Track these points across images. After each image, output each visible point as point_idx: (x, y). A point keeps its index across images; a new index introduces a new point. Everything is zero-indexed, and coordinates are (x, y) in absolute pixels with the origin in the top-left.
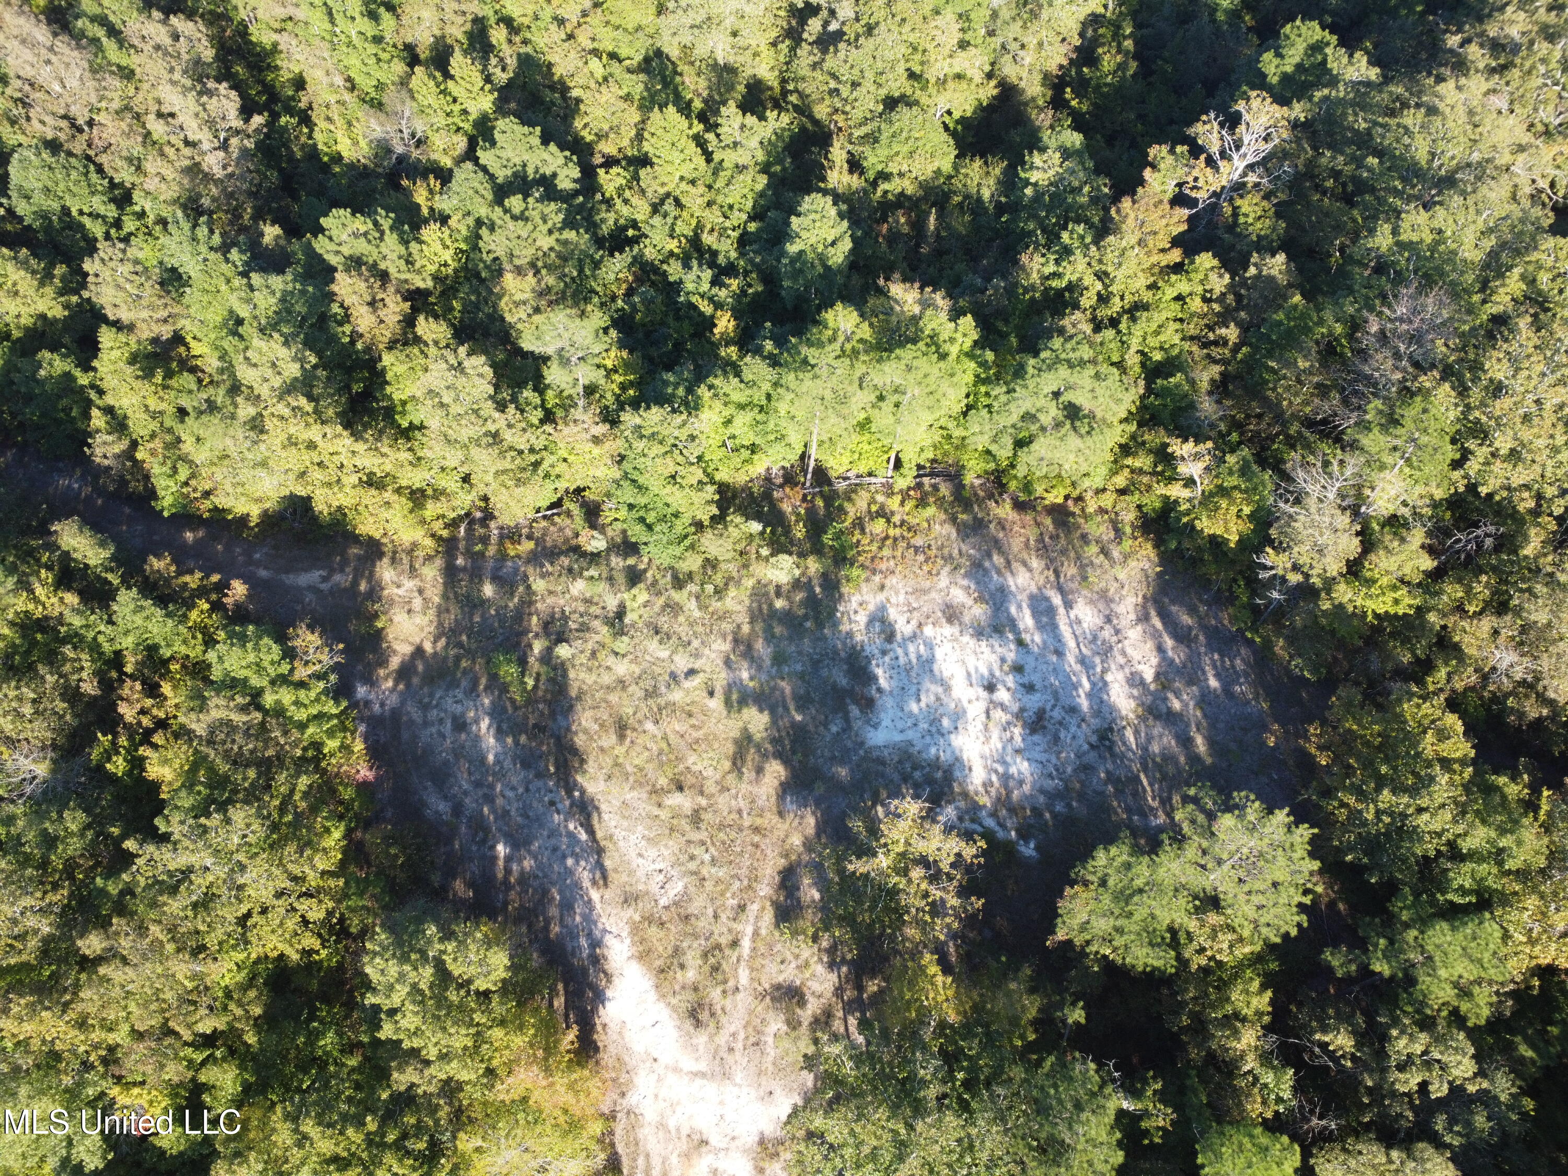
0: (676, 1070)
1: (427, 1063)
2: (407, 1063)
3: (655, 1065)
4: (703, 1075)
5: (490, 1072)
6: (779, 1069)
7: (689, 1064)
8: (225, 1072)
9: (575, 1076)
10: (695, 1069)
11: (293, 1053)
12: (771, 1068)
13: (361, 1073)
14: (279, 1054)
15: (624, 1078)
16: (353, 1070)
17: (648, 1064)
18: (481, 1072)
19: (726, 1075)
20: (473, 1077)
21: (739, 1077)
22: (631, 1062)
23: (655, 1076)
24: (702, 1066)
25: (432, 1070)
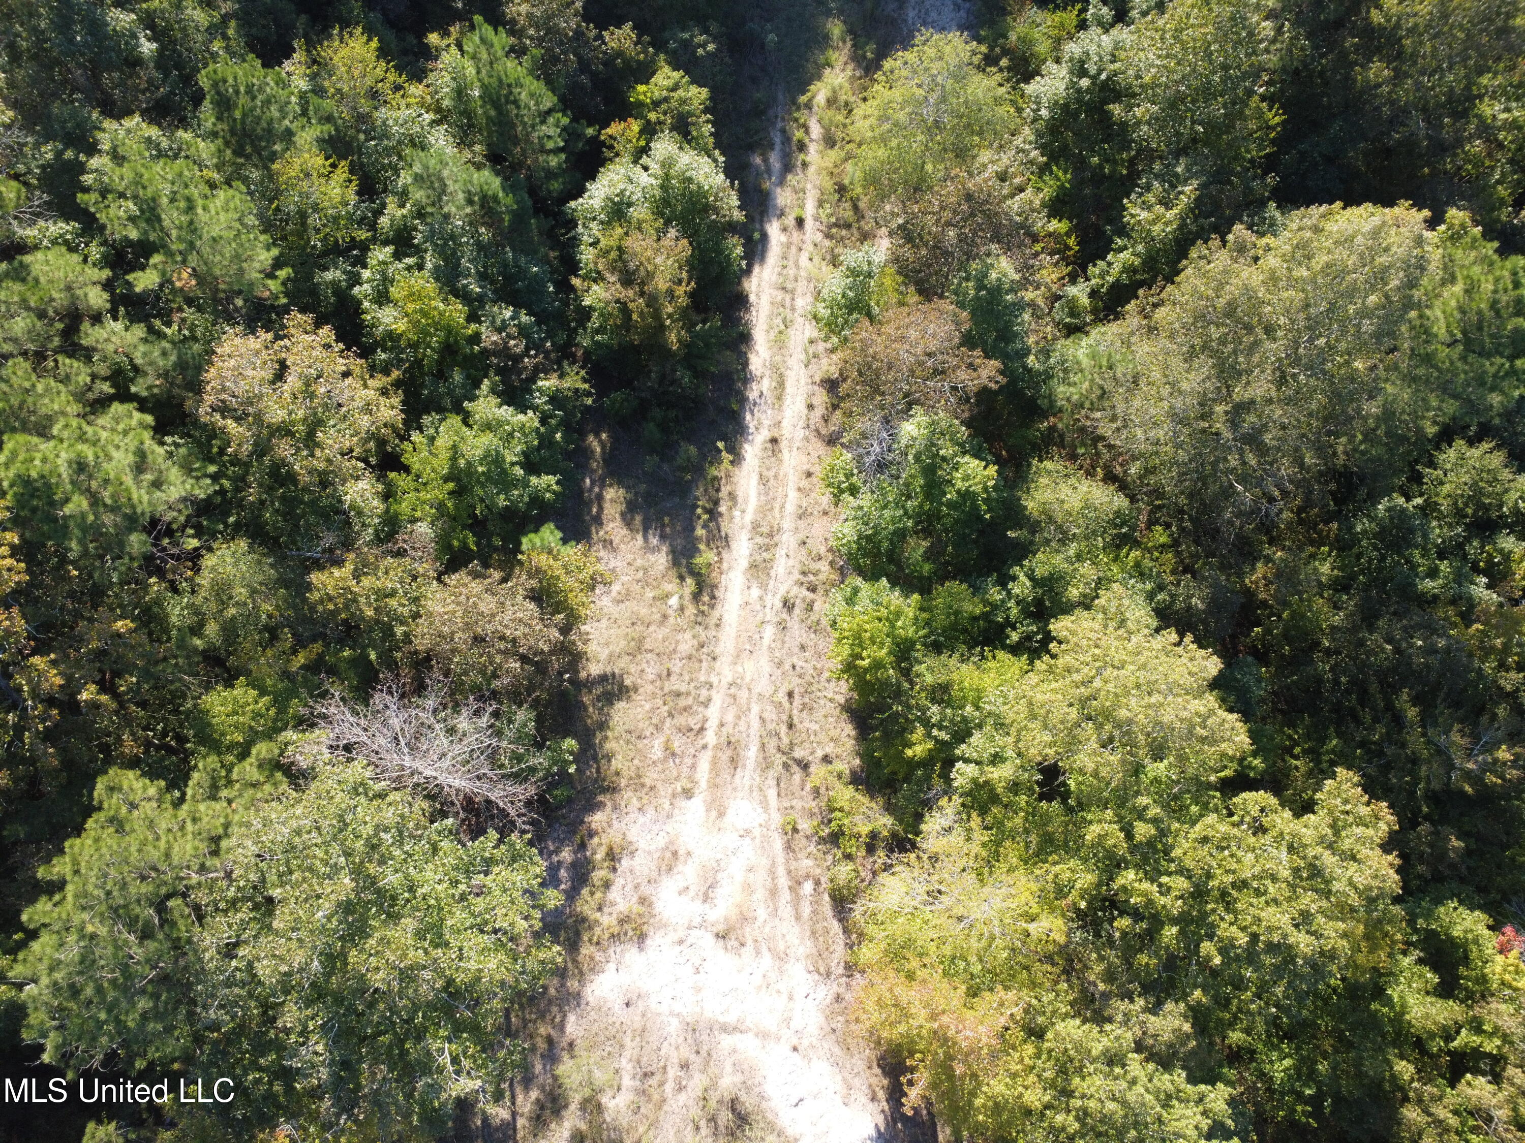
0: (764, 1035)
1: (1139, 1047)
2: (1171, 1045)
3: (795, 1041)
4: (726, 1029)
5: (1036, 1033)
6: (615, 1039)
7: (746, 1045)
8: (1427, 1016)
9: (902, 1028)
10: (737, 1036)
11: (1327, 1045)
12: (627, 1040)
13: (1220, 1020)
14: (1350, 1045)
15: (839, 1023)
16: (1231, 1025)
17: (806, 1042)
18: (1049, 1035)
19: (692, 1029)
20: (1060, 1026)
21: (674, 1027)
22: (829, 1044)
23: (794, 1025)
24: (727, 1041)
25: (1128, 1037)
